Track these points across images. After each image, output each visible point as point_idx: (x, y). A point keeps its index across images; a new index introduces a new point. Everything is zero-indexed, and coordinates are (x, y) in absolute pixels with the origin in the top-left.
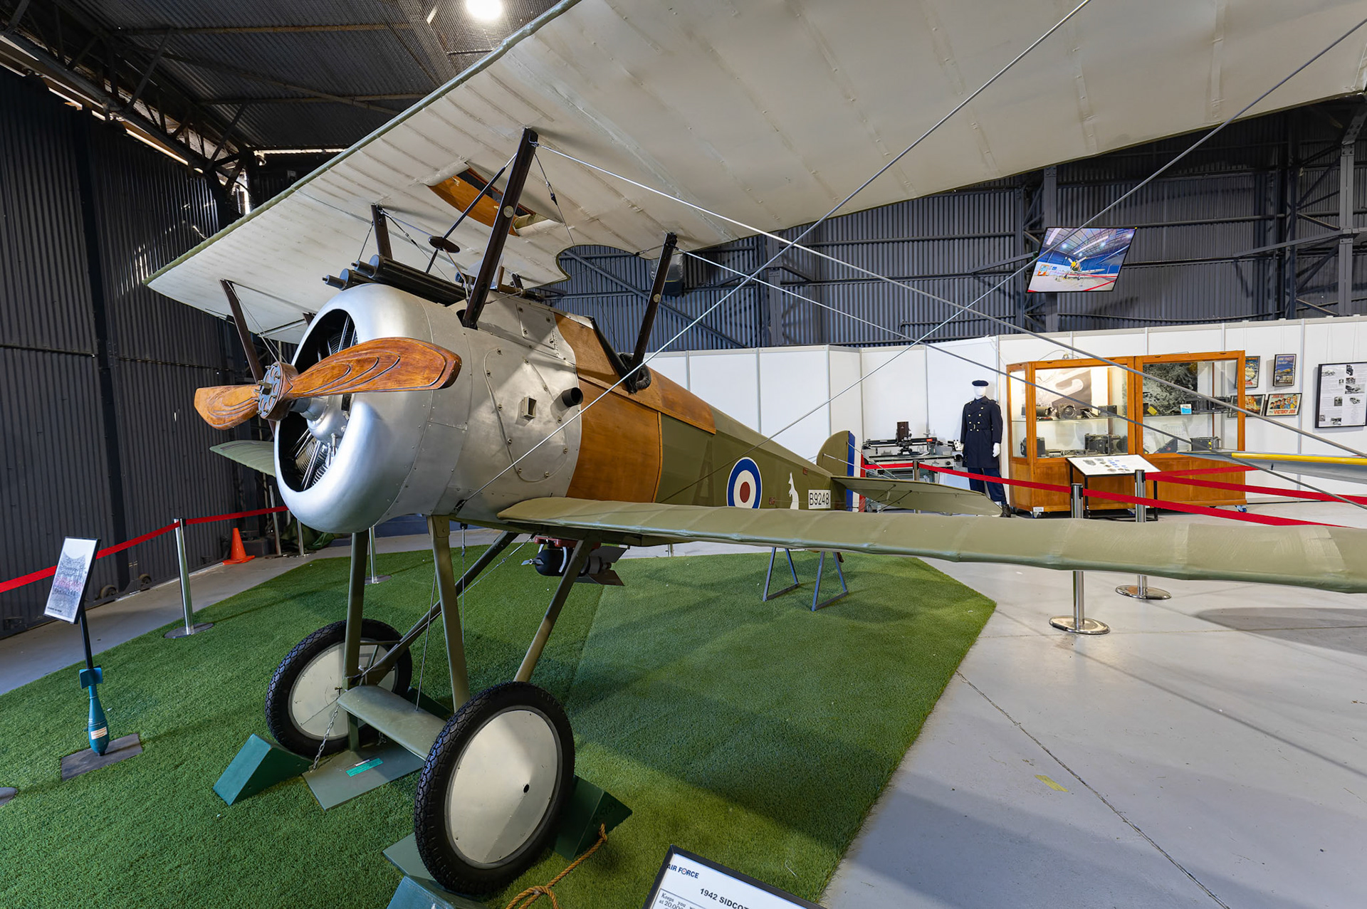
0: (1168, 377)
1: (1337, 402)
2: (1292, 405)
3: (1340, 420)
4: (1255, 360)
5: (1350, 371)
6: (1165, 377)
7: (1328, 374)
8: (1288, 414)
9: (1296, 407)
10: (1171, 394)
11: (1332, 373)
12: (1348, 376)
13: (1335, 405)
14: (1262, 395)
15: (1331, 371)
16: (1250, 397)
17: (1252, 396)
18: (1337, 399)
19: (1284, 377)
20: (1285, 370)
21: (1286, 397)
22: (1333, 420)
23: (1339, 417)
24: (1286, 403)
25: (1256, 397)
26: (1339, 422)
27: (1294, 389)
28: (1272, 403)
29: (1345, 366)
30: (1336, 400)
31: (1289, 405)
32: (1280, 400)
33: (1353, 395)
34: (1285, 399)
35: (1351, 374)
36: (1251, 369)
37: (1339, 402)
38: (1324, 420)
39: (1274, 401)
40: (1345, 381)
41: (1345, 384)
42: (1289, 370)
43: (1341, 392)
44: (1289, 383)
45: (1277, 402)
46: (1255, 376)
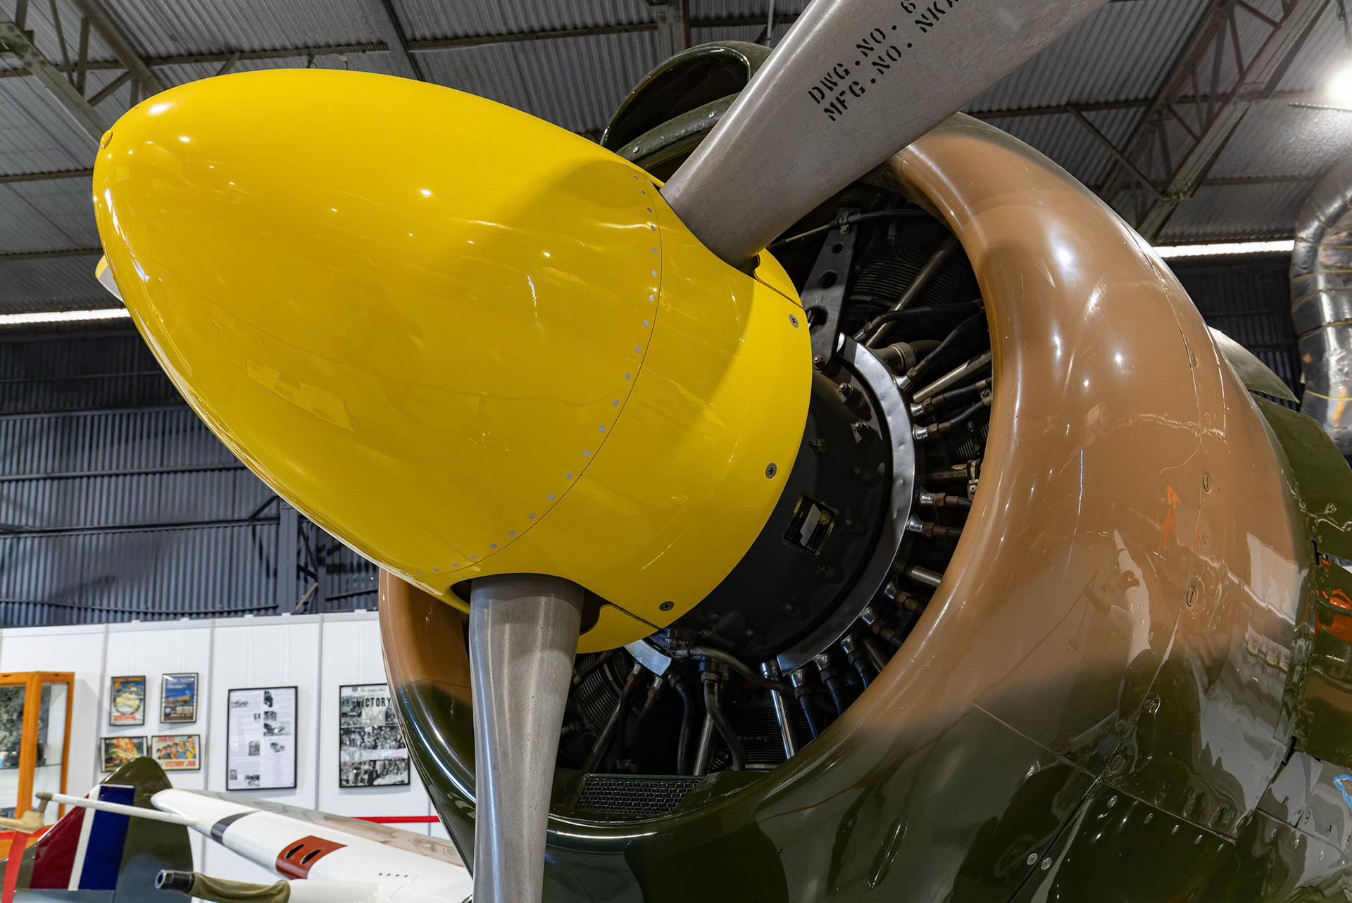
0: (8, 708)
1: (252, 750)
2: (188, 753)
3: (257, 778)
4: (140, 682)
5: (268, 700)
6: (6, 706)
7: (239, 704)
8: (185, 767)
9: (195, 757)
10: (11, 735)
11: (245, 704)
12: (266, 708)
13: (250, 754)
14: (142, 737)
15: (243, 700)
16: (127, 740)
17: (130, 738)
18: (253, 744)
19: (179, 709)
20: (180, 698)
21: (177, 740)
22: (248, 777)
23: (257, 774)
24: (179, 750)
25: (136, 741)
26: (257, 782)
27: (197, 728)
28: (159, 750)
29: (262, 692)
30: (251, 747)
31: (185, 753)
32: (169, 746)
33: (274, 739)
34: (176, 744)
35: (271, 706)
36: (133, 696)
37: (255, 750)
38: (236, 778)
39: (162, 745)
40: (262, 716)
41: (262, 721)
42: (187, 698)
43: (255, 732)
44: (189, 719)
45: (165, 748)
46: (139, 707)
